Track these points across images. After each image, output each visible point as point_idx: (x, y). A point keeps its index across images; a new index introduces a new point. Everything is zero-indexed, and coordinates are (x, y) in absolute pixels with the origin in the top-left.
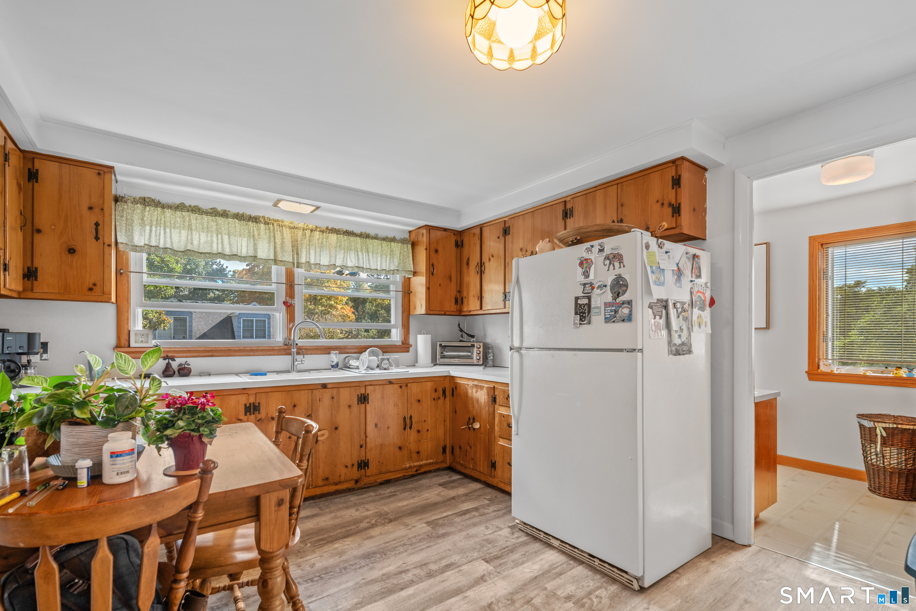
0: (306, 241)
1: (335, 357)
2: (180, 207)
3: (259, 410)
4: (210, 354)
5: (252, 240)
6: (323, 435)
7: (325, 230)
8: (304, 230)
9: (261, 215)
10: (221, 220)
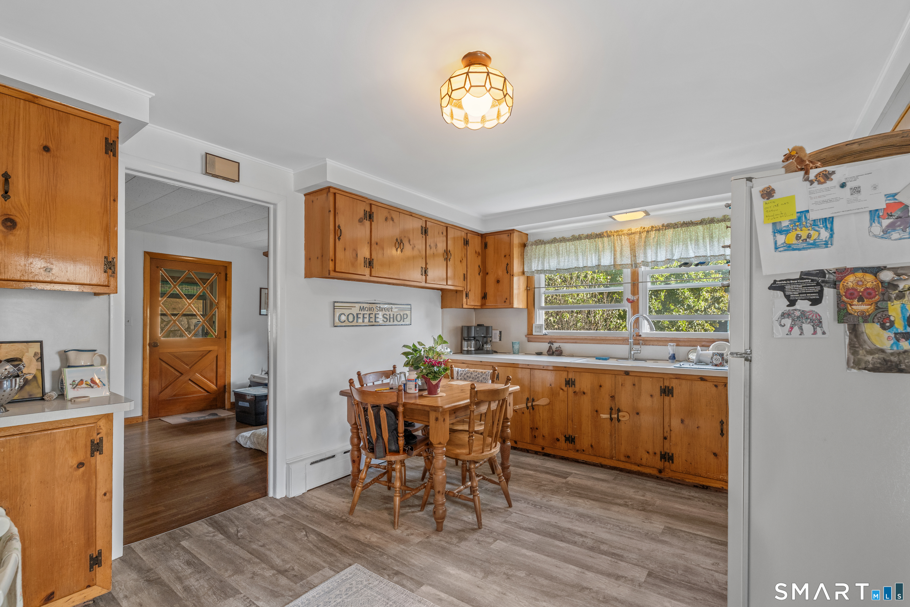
0: (642, 243)
1: (670, 349)
2: (554, 241)
3: (574, 385)
4: (574, 341)
5: (597, 253)
6: (624, 416)
7: (661, 227)
8: (640, 233)
9: (604, 231)
10: (577, 242)
